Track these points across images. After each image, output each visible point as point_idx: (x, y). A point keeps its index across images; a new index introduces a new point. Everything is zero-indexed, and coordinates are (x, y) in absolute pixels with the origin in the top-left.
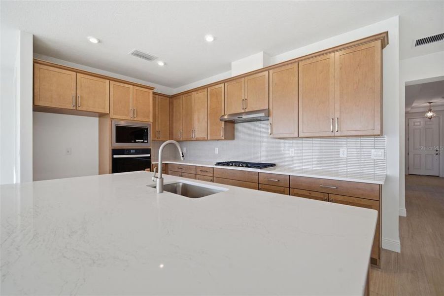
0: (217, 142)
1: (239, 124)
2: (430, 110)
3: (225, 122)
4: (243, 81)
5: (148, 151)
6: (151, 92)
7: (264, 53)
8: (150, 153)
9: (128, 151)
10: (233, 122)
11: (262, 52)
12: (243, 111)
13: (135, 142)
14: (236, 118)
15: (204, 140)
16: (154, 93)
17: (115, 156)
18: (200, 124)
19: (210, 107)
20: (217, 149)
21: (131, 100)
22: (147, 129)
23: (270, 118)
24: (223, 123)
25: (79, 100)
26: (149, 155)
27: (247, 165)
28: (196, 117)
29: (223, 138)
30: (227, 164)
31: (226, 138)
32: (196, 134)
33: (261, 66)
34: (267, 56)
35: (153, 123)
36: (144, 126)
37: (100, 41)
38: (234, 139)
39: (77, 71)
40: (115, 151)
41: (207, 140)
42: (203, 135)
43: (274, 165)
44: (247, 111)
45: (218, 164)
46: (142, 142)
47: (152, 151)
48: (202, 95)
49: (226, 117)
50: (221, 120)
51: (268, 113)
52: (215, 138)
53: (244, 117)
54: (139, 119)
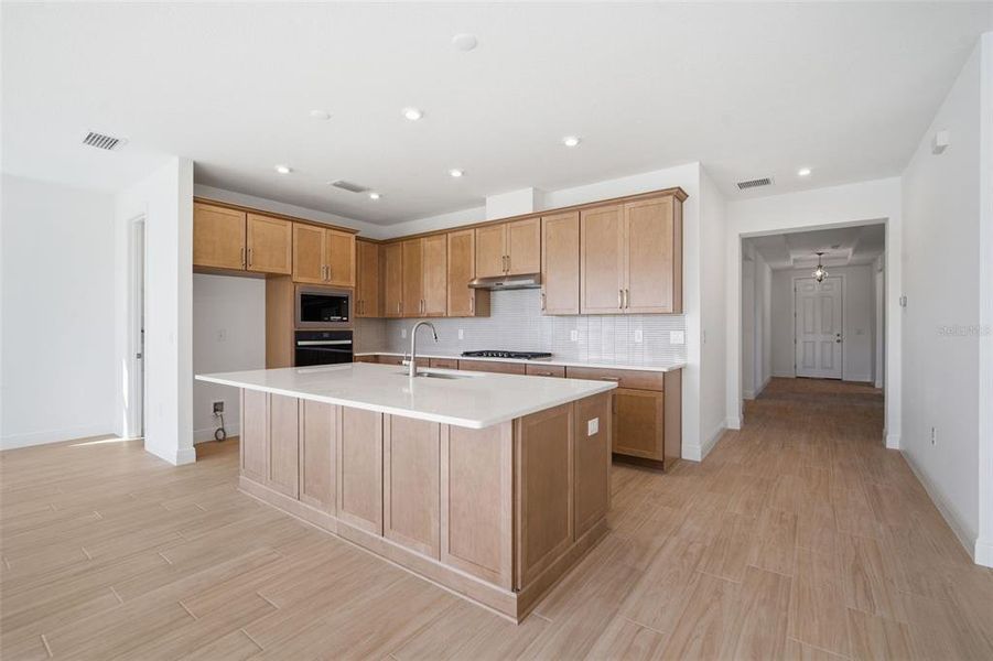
0: (461, 320)
1: (498, 293)
2: (820, 267)
3: (476, 289)
4: (504, 230)
5: (348, 335)
6: (353, 237)
7: (535, 189)
8: (351, 338)
9: (318, 335)
10: (488, 290)
11: (531, 189)
12: (504, 274)
13: (329, 320)
14: (493, 284)
15: (440, 317)
16: (358, 238)
17: (300, 343)
18: (434, 293)
19: (452, 265)
20: (461, 332)
21: (323, 251)
22: (347, 299)
23: (543, 286)
24: (473, 291)
25: (251, 254)
26: (350, 342)
27: (509, 355)
28: (426, 279)
29: (473, 314)
30: (480, 354)
31: (477, 315)
32: (428, 306)
33: (529, 210)
34: (538, 194)
35: (356, 288)
36: (343, 294)
37: (291, 170)
38: (489, 316)
39: (247, 211)
40: (299, 336)
41: (447, 317)
42: (440, 309)
43: (549, 355)
44: (509, 274)
45: (467, 354)
46: (339, 321)
47: (354, 335)
48: (437, 243)
49: (475, 283)
50: (470, 287)
51: (539, 279)
52: (458, 313)
53: (506, 283)
54: (337, 282)
